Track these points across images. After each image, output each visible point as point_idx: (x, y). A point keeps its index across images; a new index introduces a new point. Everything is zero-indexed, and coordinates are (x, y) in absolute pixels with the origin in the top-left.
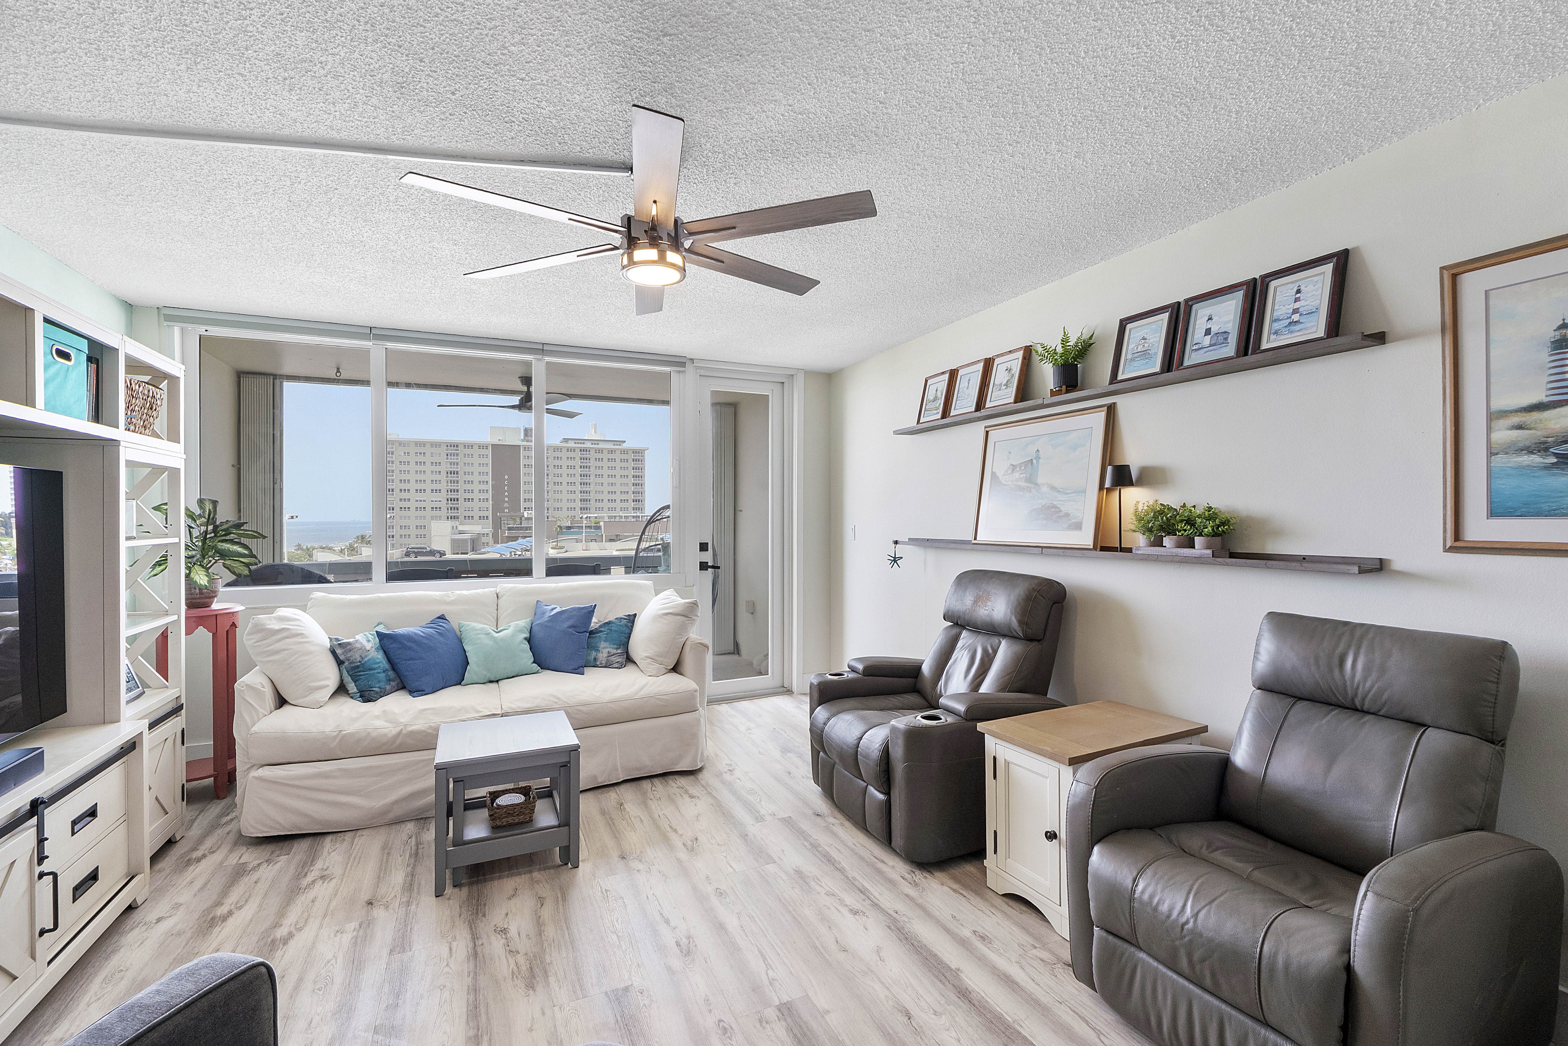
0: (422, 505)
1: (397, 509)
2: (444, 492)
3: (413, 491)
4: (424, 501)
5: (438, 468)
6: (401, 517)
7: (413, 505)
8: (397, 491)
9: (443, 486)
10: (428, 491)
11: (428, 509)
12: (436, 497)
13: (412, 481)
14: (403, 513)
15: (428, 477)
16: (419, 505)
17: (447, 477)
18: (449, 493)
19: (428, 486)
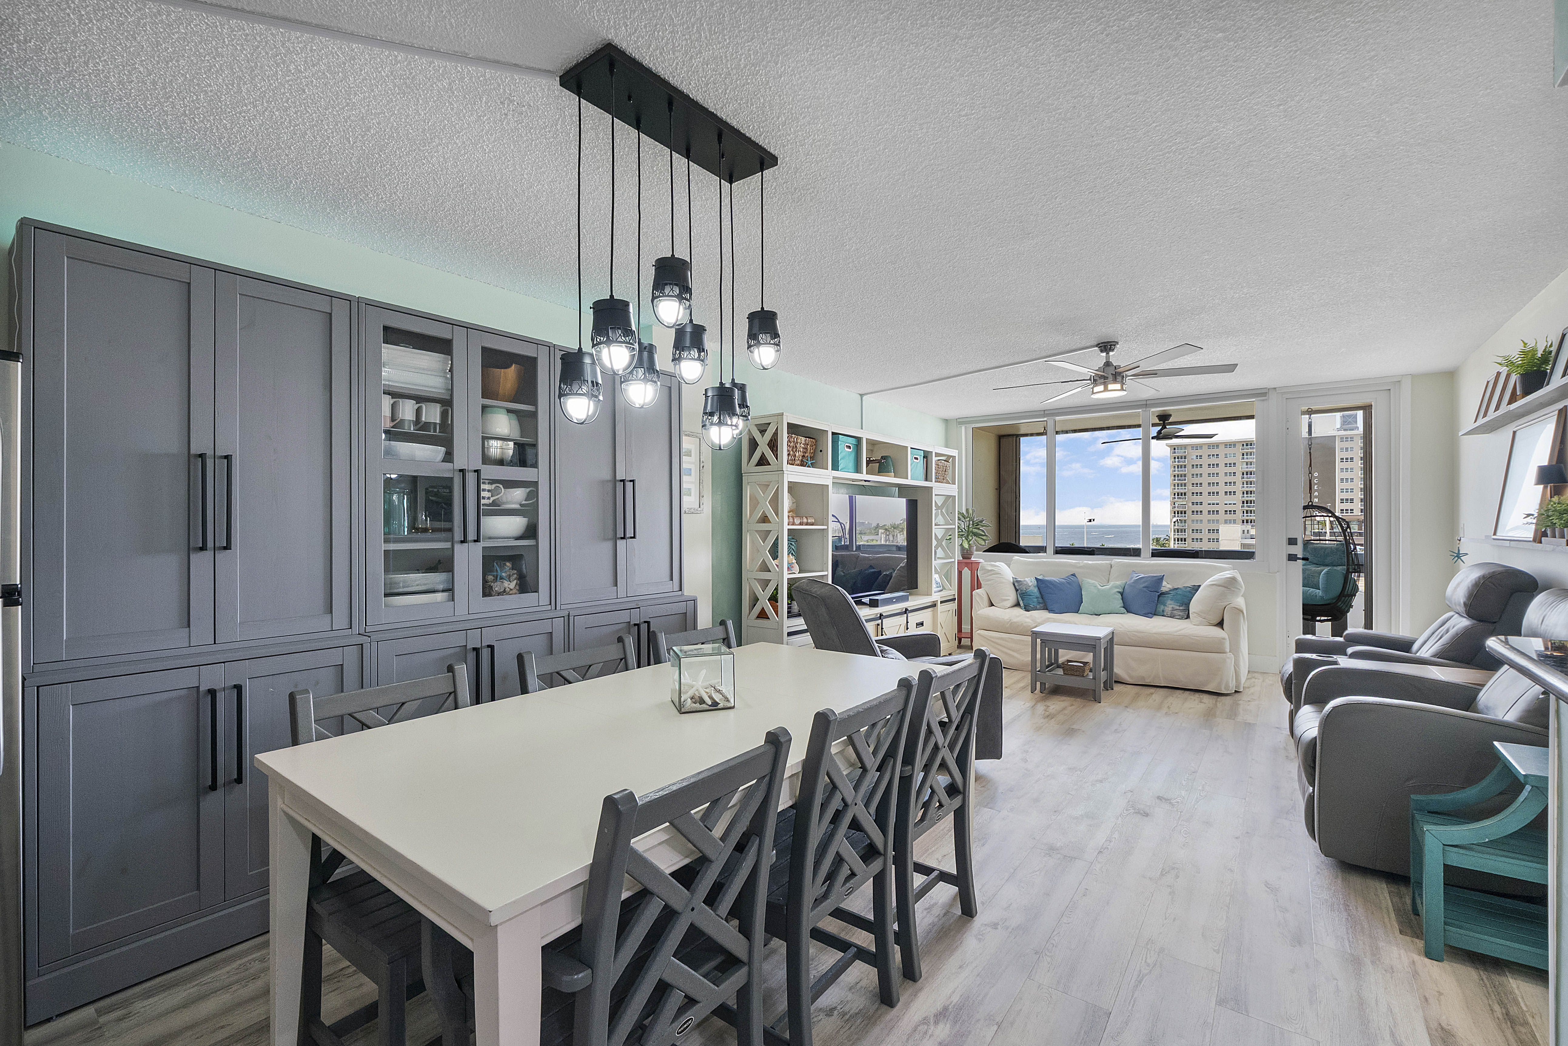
0: (1215, 508)
1: (1189, 513)
2: (1239, 495)
3: (1205, 494)
4: (1218, 504)
5: (1232, 469)
6: (1193, 521)
7: (1205, 508)
8: (1189, 494)
9: (1239, 488)
10: (1222, 493)
11: (1222, 512)
12: (1230, 499)
13: (1205, 484)
14: (1195, 517)
15: (1222, 479)
16: (1212, 508)
17: (1243, 478)
18: (1245, 495)
19: (1222, 489)
